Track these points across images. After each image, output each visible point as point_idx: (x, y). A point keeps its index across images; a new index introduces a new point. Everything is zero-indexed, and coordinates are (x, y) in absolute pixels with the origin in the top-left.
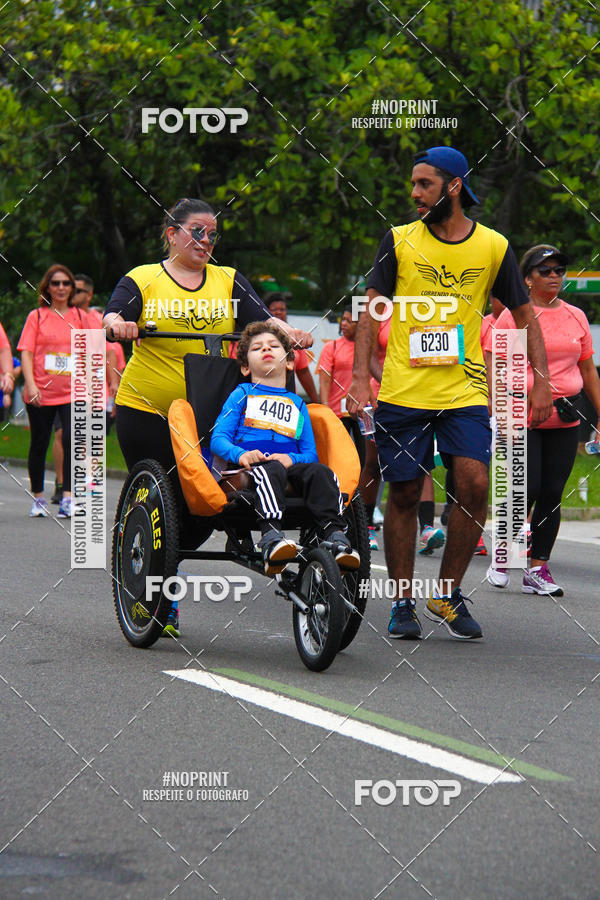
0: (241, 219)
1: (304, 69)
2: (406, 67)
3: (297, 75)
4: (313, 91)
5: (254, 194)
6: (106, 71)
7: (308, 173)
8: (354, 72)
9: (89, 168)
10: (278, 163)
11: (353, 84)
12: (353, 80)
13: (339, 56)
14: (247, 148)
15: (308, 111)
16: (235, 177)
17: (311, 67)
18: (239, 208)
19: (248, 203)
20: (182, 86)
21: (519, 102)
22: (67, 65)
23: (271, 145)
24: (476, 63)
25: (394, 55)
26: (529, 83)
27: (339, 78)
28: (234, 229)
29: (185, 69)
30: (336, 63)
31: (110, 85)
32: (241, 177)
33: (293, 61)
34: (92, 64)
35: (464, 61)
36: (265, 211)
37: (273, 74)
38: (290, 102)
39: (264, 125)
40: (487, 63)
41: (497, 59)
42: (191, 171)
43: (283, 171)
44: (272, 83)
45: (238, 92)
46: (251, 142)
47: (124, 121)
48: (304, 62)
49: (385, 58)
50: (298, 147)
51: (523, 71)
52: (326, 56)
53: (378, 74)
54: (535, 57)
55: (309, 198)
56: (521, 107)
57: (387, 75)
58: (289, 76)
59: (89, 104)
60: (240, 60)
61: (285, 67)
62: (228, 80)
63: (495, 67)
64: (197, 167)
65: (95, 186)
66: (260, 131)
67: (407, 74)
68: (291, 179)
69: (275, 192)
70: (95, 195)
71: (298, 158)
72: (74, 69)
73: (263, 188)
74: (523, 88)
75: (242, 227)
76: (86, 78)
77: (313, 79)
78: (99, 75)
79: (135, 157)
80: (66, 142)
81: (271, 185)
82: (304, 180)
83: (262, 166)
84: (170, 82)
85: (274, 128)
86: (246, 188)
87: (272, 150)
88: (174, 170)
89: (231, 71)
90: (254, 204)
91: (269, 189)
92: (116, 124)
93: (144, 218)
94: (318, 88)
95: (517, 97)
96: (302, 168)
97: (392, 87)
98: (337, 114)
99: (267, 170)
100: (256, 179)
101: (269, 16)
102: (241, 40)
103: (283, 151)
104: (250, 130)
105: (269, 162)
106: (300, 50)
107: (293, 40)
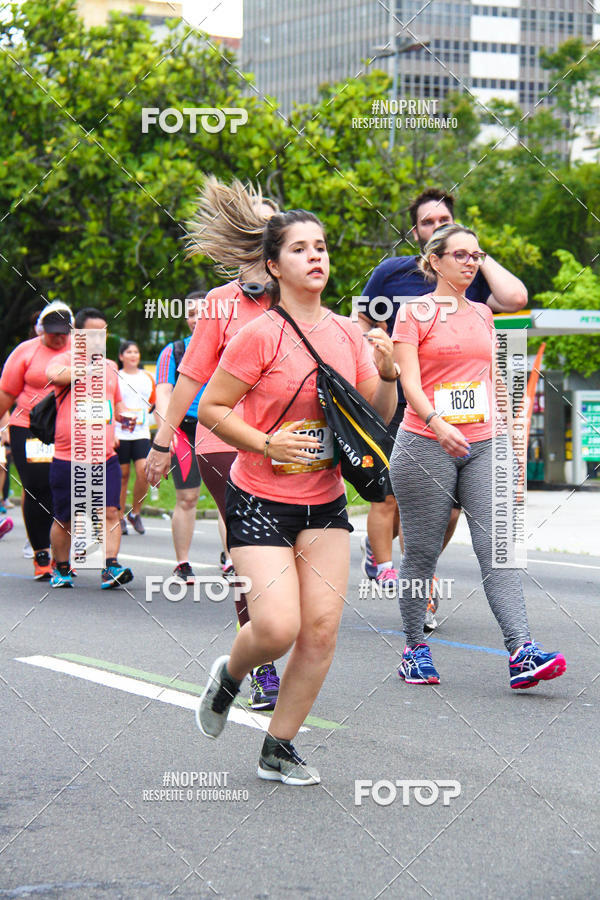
1: (106, 170)
2: (188, 166)
3: (101, 175)
4: (115, 187)
5: (72, 270)
7: (114, 252)
8: (146, 171)
10: (90, 245)
11: (147, 181)
12: (147, 177)
13: (134, 159)
14: (65, 234)
15: (110, 204)
16: (56, 257)
17: (112, 168)
18: (61, 282)
19: (67, 278)
20: (8, 186)
21: (277, 191)
23: (83, 230)
24: (242, 162)
25: (177, 157)
26: (285, 176)
27: (135, 176)
29: (11, 173)
30: (132, 164)
32: (60, 257)
33: (98, 163)
35: (232, 160)
36: (81, 283)
37: (82, 174)
38: (96, 196)
39: (77, 215)
40: (250, 161)
41: (258, 158)
42: (20, 253)
43: (95, 251)
44: (81, 181)
45: (55, 189)
46: (67, 229)
48: (106, 164)
49: (171, 159)
50: (105, 231)
51: (279, 167)
52: (124, 160)
53: (165, 172)
54: (288, 155)
55: (116, 272)
56: (279, 195)
57: (173, 173)
58: (95, 176)
60: (55, 165)
61: (91, 169)
63: (257, 164)
64: (24, 250)
66: (74, 220)
67: (189, 171)
68: (101, 257)
69: (88, 268)
71: (105, 240)
73: (79, 265)
74: (280, 180)
77: (114, 177)
81: (85, 262)
82: (111, 257)
83: (77, 247)
85: (85, 217)
86: (66, 266)
87: (84, 234)
89: (47, 173)
90: (72, 278)
91: (83, 266)
94: (118, 184)
95: (276, 187)
96: (109, 248)
97: (177, 182)
98: (135, 205)
99: (82, 251)
100: (73, 258)
101: (75, 129)
102: (54, 149)
103: (93, 235)
104: (66, 219)
105: (83, 244)
106: (102, 154)
107: (95, 149)
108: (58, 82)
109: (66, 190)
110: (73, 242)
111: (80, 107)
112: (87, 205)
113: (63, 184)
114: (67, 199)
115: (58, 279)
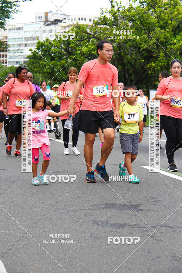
0: (152, 71)
3: (165, 41)
4: (168, 44)
5: (155, 66)
6: (125, 42)
8: (177, 40)
9: (121, 61)
10: (160, 59)
12: (177, 42)
13: (174, 37)
14: (154, 56)
16: (151, 62)
17: (168, 39)
18: (152, 69)
19: (154, 68)
20: (140, 44)
22: (117, 40)
27: (174, 41)
28: (151, 73)
29: (141, 40)
31: (126, 44)
32: (153, 62)
33: (164, 38)
34: (122, 40)
36: (157, 69)
37: (159, 41)
39: (157, 52)
42: (142, 61)
45: (152, 45)
46: (155, 55)
47: (128, 51)
50: (165, 56)
52: (171, 37)
58: (163, 41)
59: (121, 48)
61: (162, 39)
62: (150, 42)
64: (143, 61)
65: (122, 65)
66: (156, 53)
68: (163, 62)
69: (160, 65)
70: (122, 67)
71: (165, 58)
72: (118, 41)
73: (157, 64)
75: (153, 73)
76: (121, 43)
77: (168, 42)
78: (124, 42)
79: (130, 59)
80: (116, 56)
84: (138, 43)
85: (159, 52)
86: (154, 65)
87: (159, 57)
88: (138, 61)
89: (151, 41)
90: (155, 68)
92: (126, 52)
93: (132, 71)
96: (166, 60)
98: (173, 49)
99: (158, 61)
100: (156, 63)
101: (159, 29)
102: (153, 34)
103: (162, 57)
104: (155, 53)
105: (159, 59)
106: (165, 36)
107: (164, 34)
108: (155, 17)
109: (155, 45)
110: (156, 58)
111: (160, 23)
112: (160, 49)
113: (154, 43)
114: (155, 47)
115: (151, 68)
